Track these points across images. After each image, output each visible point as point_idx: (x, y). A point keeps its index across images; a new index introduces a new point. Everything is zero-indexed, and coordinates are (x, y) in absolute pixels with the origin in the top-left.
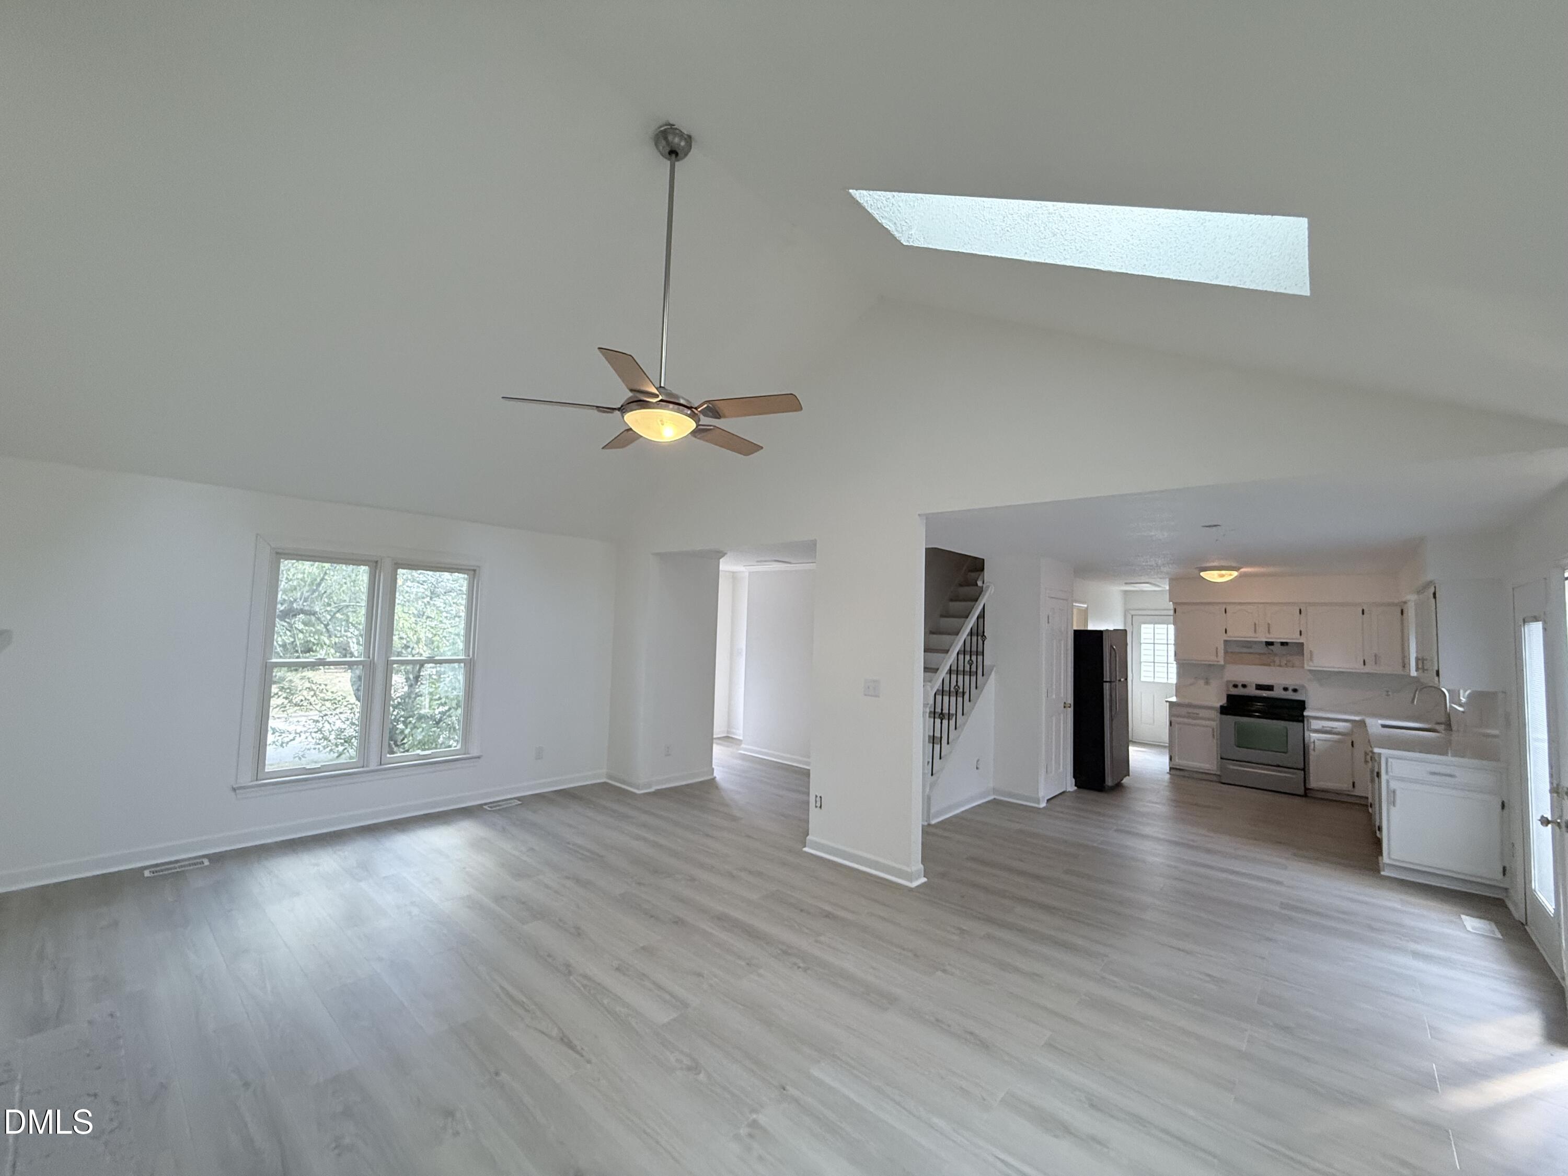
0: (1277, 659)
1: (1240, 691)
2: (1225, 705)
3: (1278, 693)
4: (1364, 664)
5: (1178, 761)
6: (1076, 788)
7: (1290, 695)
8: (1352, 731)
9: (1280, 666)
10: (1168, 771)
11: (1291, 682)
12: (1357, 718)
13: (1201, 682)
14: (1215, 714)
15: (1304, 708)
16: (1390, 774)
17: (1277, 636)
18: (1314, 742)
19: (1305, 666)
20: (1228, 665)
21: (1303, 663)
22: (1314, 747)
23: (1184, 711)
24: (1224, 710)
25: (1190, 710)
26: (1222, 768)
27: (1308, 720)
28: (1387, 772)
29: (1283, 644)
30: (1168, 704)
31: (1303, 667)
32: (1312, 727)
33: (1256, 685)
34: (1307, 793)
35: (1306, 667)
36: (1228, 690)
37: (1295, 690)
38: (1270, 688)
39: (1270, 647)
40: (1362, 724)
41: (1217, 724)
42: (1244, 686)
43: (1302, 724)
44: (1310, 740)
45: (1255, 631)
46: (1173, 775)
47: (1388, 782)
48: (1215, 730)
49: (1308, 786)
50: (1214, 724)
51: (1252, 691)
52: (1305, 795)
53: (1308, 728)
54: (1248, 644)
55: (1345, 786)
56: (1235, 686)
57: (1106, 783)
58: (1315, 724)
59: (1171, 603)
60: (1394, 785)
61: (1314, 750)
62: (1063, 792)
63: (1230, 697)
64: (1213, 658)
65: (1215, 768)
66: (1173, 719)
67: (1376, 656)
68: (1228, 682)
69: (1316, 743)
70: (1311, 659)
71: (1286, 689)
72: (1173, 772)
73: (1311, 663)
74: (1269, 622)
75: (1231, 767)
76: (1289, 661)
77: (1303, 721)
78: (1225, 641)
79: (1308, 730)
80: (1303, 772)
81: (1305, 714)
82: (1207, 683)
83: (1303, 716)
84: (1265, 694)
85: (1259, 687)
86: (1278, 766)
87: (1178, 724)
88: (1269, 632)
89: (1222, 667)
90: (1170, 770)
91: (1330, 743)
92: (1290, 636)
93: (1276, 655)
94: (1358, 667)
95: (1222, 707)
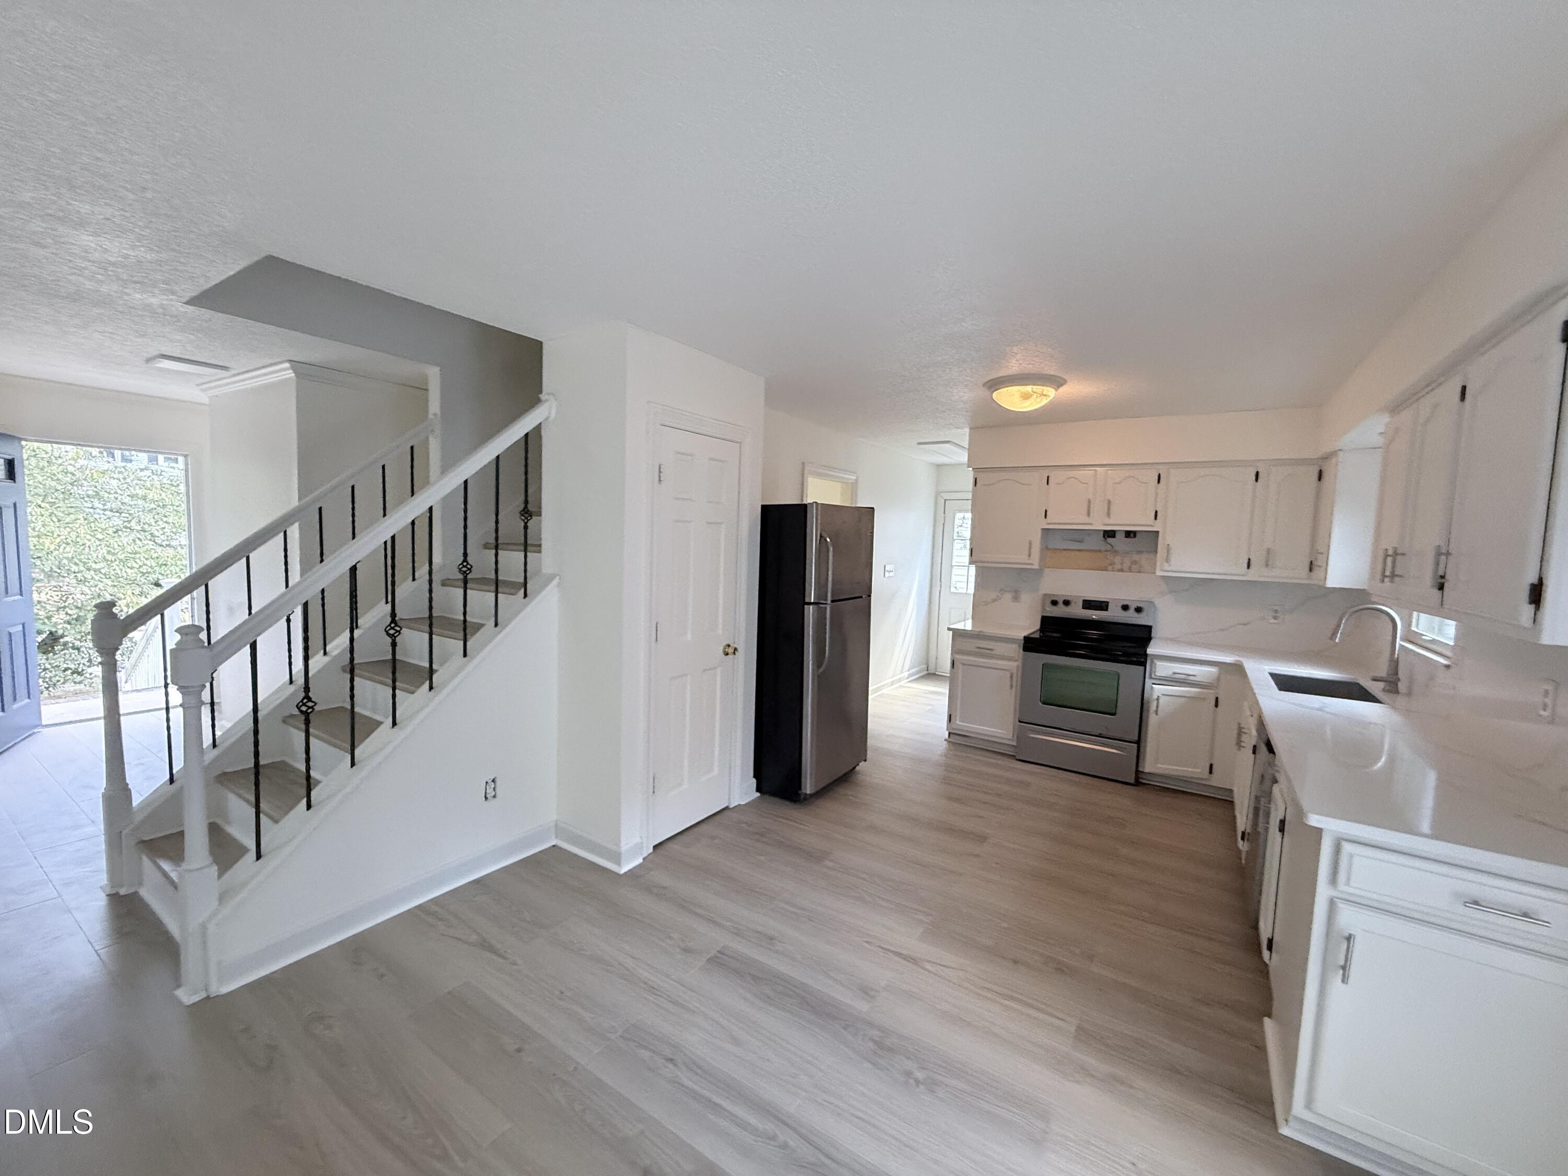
0: (1117, 559)
1: (1060, 611)
2: (1037, 636)
3: (1113, 614)
4: (1249, 567)
5: (958, 722)
6: (758, 794)
7: (1131, 617)
8: (1218, 679)
9: (1121, 570)
10: (947, 737)
11: (1132, 596)
12: (1229, 659)
13: (1008, 596)
14: (1016, 650)
15: (1149, 639)
16: (1342, 886)
17: (1120, 521)
18: (1158, 699)
19: (1158, 568)
20: (1047, 571)
21: (1155, 569)
22: (1157, 706)
23: (971, 645)
24: (1030, 644)
25: (984, 644)
26: (1020, 737)
27: (1152, 662)
28: (1333, 880)
29: (1129, 534)
30: (951, 632)
31: (1155, 573)
32: (1158, 674)
33: (1084, 601)
34: (1139, 781)
35: (1159, 573)
36: (1044, 609)
37: (1139, 610)
38: (1102, 606)
39: (1110, 540)
40: (1238, 669)
41: (1018, 666)
42: (1067, 603)
43: (1142, 668)
44: (1151, 694)
45: (1089, 514)
46: (954, 743)
47: (1332, 903)
48: (1015, 675)
49: (1140, 769)
50: (1013, 665)
51: (1077, 611)
52: (1138, 783)
53: (1150, 674)
54: (1078, 535)
55: (1197, 771)
56: (1054, 603)
57: (803, 791)
58: (1163, 669)
59: (971, 469)
60: (1348, 918)
61: (1156, 712)
62: (726, 808)
63: (1046, 622)
64: (1023, 558)
65: (1010, 736)
66: (957, 656)
67: (1268, 551)
68: (1045, 595)
69: (1161, 701)
70: (1167, 560)
71: (1125, 608)
72: (954, 739)
73: (1166, 567)
74: (1111, 499)
75: (1032, 736)
76: (1135, 562)
77: (1144, 664)
78: (1045, 531)
79: (1151, 678)
80: (1135, 745)
81: (1150, 650)
82: (1016, 598)
83: (1146, 655)
84: (1095, 615)
85: (1088, 604)
86: (1100, 736)
87: (964, 664)
88: (1109, 515)
89: (1039, 573)
90: (949, 736)
91: (1183, 700)
92: (1139, 521)
93: (1116, 552)
94: (1237, 571)
95: (1027, 639)
